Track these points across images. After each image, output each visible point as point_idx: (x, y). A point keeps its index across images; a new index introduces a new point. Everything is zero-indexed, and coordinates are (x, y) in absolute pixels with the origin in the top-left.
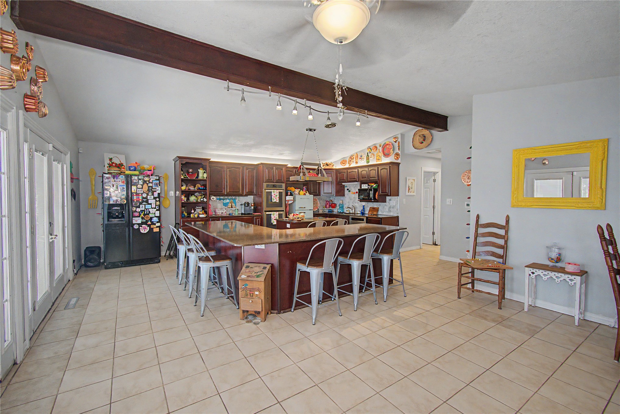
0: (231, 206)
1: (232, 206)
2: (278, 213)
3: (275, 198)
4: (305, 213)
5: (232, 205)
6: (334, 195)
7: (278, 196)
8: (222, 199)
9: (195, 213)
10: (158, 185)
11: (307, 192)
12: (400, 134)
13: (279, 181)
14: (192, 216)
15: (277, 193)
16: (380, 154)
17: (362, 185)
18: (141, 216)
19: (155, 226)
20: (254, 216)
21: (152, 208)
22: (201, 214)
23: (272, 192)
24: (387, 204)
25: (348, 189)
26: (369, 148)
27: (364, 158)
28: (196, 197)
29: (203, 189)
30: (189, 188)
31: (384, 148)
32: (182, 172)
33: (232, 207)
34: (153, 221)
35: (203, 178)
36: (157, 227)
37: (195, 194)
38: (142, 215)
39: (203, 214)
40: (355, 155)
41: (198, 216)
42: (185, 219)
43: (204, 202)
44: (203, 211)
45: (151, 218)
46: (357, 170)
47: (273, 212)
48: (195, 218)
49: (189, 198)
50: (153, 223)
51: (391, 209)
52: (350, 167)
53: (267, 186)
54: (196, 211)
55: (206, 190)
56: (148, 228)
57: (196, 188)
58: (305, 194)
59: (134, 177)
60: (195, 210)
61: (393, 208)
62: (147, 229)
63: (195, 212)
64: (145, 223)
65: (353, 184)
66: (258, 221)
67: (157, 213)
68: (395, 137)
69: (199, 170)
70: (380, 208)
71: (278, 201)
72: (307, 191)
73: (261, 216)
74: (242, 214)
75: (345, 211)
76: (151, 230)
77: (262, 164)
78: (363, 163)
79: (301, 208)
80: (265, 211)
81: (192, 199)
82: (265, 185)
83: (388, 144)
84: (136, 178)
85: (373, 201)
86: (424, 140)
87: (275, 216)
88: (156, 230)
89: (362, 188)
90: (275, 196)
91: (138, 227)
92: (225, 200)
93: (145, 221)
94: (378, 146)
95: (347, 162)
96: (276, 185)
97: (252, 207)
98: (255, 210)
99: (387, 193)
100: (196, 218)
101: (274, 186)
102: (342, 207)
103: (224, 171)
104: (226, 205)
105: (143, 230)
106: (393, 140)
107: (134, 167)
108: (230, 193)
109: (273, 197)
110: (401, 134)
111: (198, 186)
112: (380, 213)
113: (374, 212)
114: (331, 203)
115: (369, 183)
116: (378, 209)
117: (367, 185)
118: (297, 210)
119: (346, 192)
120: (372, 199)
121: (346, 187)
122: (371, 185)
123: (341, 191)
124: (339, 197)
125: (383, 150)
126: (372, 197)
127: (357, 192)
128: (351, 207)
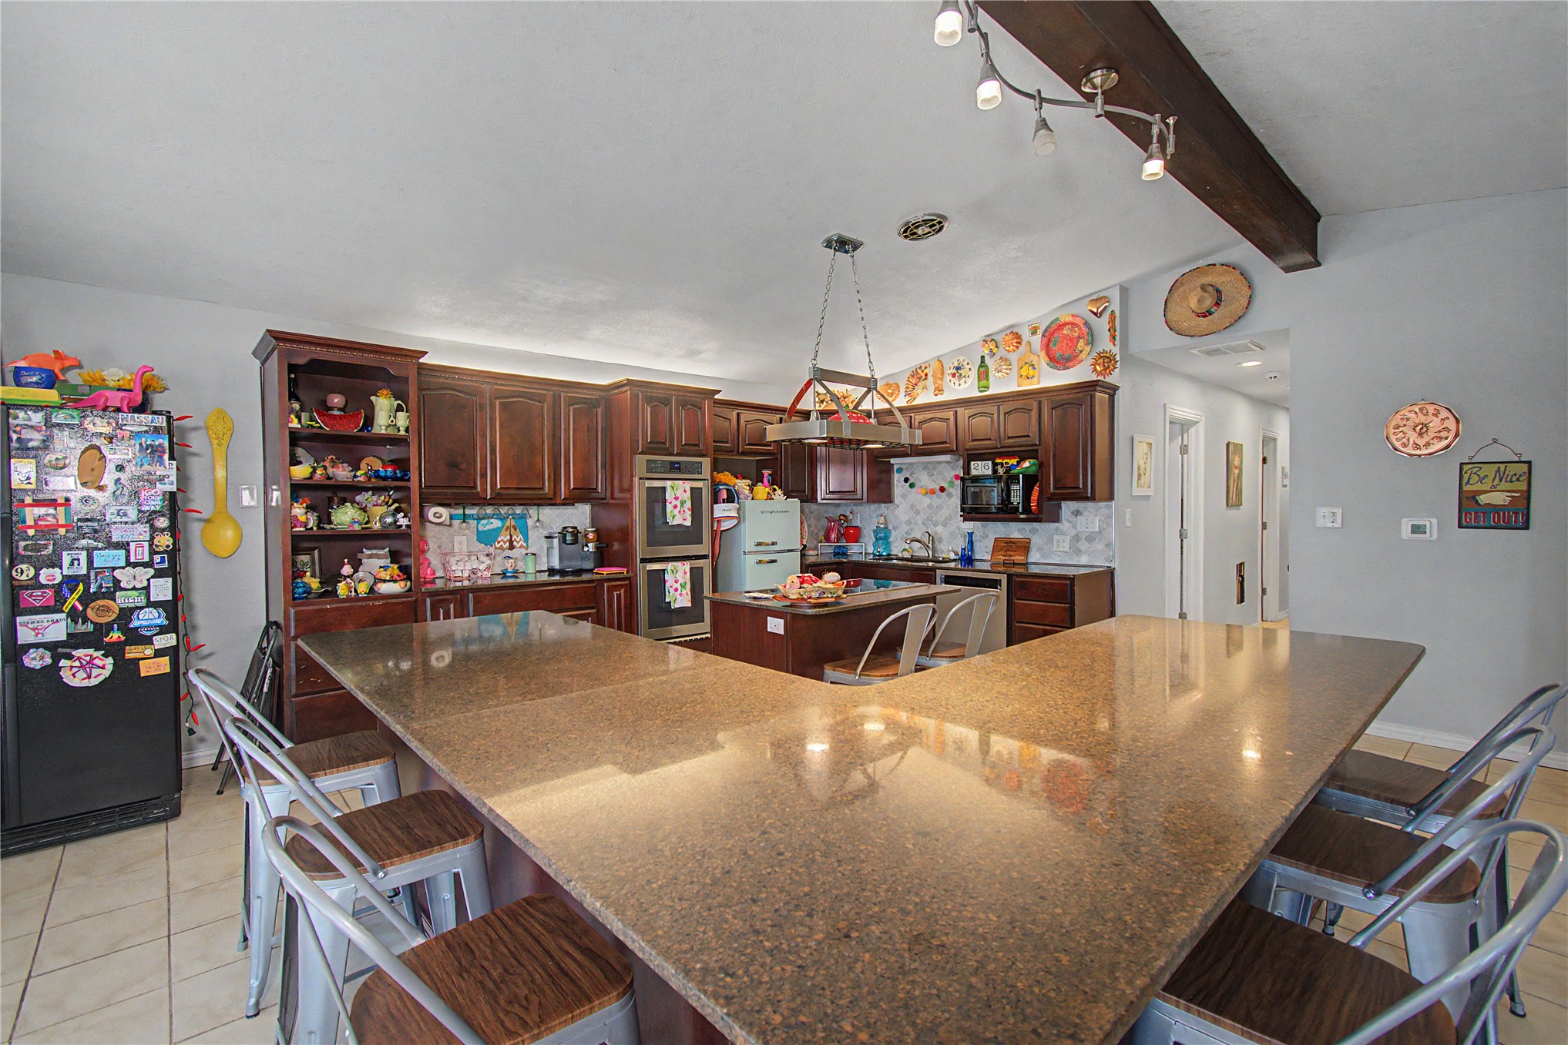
0: (508, 544)
1: (511, 542)
2: (687, 566)
3: (678, 509)
4: (775, 561)
5: (511, 537)
6: (862, 499)
7: (688, 504)
8: (471, 516)
9: (360, 574)
10: (166, 457)
11: (775, 490)
12: (1118, 287)
13: (693, 448)
14: (342, 589)
15: (685, 491)
16: (1034, 359)
17: (972, 463)
18: (67, 607)
19: (149, 652)
20: (601, 582)
21: (128, 564)
22: (385, 581)
23: (668, 488)
24: (1064, 525)
25: (906, 480)
26: (989, 339)
27: (970, 373)
28: (364, 510)
29: (395, 479)
30: (330, 471)
31: (1049, 340)
32: (296, 406)
33: (512, 547)
34: (135, 624)
35: (391, 431)
36: (159, 653)
37: (358, 498)
38: (73, 600)
39: (395, 581)
40: (935, 365)
41: (372, 590)
42: (312, 604)
43: (398, 531)
44: (396, 566)
45: (126, 614)
46: (950, 415)
47: (670, 564)
48: (358, 599)
49: (329, 514)
50: (137, 638)
51: (1083, 545)
52: (914, 403)
53: (651, 467)
54: (361, 568)
55: (409, 480)
56: (110, 660)
57: (359, 473)
58: (769, 498)
59: (21, 414)
60: (356, 565)
61: (1090, 539)
62: (103, 667)
63: (356, 571)
64: (95, 639)
65: (928, 463)
66: (619, 596)
67: (162, 590)
68: (1095, 297)
69: (373, 398)
70: (1036, 541)
71: (688, 523)
72: (775, 487)
73: (629, 579)
74: (552, 571)
75: (896, 550)
76: (126, 669)
77: (629, 382)
78: (966, 388)
79: (761, 544)
80: (643, 560)
81: (345, 517)
82: (641, 461)
83: (1066, 324)
84: (37, 418)
85: (1022, 516)
86: (1217, 304)
87: (680, 577)
88: (155, 667)
89: (974, 472)
90: (678, 503)
91: (49, 661)
92: (483, 522)
93: (90, 627)
94: (1025, 334)
95: (902, 390)
96: (679, 463)
97: (591, 547)
98: (603, 557)
99: (1078, 488)
100: (363, 599)
101: (673, 467)
102: (882, 535)
103: (482, 407)
104: (486, 538)
105: (82, 674)
106: (1084, 310)
107: (41, 370)
108: (504, 492)
109: (669, 507)
110: (1121, 286)
111: (372, 463)
112: (1034, 557)
113: (1012, 553)
114: (846, 524)
115: (999, 458)
116: (1029, 543)
117: (990, 462)
118: (750, 553)
119: (899, 487)
120: (1020, 510)
121: (900, 470)
122: (1004, 462)
123: (882, 486)
124: (874, 506)
125: (1047, 346)
126: (1020, 505)
127: (942, 489)
128: (918, 537)
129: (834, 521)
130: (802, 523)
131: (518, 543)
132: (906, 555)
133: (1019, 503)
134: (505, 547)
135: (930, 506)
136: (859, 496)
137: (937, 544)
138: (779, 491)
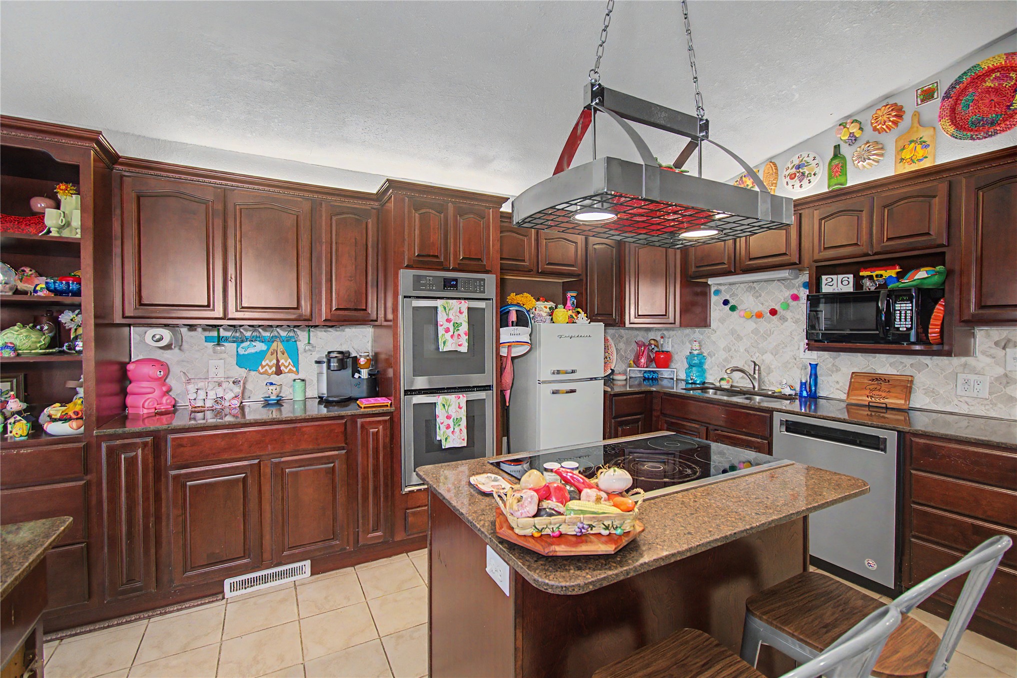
0: (274, 369)
1: (278, 366)
2: (463, 399)
3: (451, 333)
4: (573, 391)
5: (278, 361)
6: (675, 323)
7: (465, 327)
11: (579, 313)
13: (474, 263)
15: (461, 312)
16: (926, 133)
17: (824, 277)
23: (440, 310)
25: (726, 302)
26: (848, 121)
27: (817, 170)
31: (957, 101)
33: (279, 372)
39: (66, 421)
40: (765, 168)
47: (441, 396)
53: (420, 283)
55: (82, 295)
58: (571, 320)
65: (755, 282)
66: (376, 434)
70: (922, 380)
71: (464, 349)
72: (579, 310)
73: (392, 412)
74: (320, 399)
75: (712, 378)
79: (558, 372)
80: (409, 392)
82: (407, 276)
83: (990, 72)
85: (918, 348)
87: (452, 411)
89: (825, 289)
90: (451, 326)
92: (244, 344)
94: (910, 103)
96: (456, 280)
97: (364, 374)
101: (449, 284)
102: (696, 362)
103: (218, 213)
104: (248, 362)
109: (441, 331)
112: (919, 400)
113: (884, 394)
114: (656, 349)
115: (866, 269)
116: (912, 382)
117: (851, 276)
118: (544, 382)
119: (716, 311)
120: (913, 339)
121: (717, 292)
122: (874, 274)
123: (698, 310)
124: (688, 331)
125: (953, 110)
126: (913, 332)
127: (773, 312)
128: (740, 366)
129: (644, 345)
130: (606, 348)
131: (286, 367)
132: (725, 385)
133: (909, 329)
134: (270, 371)
135: (755, 332)
136: (671, 320)
137: (763, 374)
138: (582, 315)
